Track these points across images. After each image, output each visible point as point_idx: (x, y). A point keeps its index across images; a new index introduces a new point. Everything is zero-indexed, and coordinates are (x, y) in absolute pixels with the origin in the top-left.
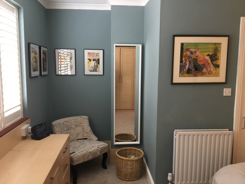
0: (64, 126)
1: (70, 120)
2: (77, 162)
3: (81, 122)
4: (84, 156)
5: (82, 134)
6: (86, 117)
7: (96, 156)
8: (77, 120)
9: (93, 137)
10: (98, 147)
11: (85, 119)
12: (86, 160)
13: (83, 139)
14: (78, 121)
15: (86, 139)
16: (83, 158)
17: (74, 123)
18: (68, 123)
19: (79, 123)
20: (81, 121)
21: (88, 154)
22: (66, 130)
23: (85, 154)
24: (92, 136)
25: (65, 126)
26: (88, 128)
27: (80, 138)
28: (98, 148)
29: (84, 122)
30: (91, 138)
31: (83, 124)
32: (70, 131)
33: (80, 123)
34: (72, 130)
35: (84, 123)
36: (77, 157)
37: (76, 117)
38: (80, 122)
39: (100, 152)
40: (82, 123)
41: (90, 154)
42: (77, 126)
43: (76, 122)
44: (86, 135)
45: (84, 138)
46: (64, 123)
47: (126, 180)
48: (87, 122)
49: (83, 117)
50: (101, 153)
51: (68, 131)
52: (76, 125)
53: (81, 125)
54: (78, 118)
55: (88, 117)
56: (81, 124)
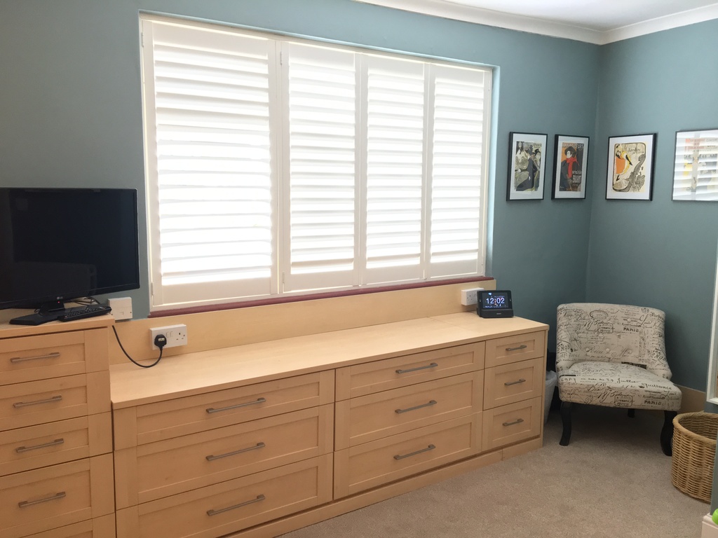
0: (592, 320)
1: (612, 311)
2: (569, 396)
3: (641, 322)
4: (589, 389)
5: (637, 354)
6: (657, 312)
7: (630, 404)
8: (634, 314)
9: (658, 367)
10: (641, 387)
11: (653, 317)
12: (596, 401)
13: (637, 365)
14: (635, 317)
15: (644, 367)
16: (589, 394)
17: (621, 321)
18: (604, 315)
19: (635, 323)
20: (643, 319)
21: (604, 390)
22: (595, 331)
23: (593, 386)
24: (658, 362)
25: (596, 320)
26: (654, 342)
27: (630, 361)
28: (639, 388)
29: (649, 323)
30: (653, 366)
31: (646, 329)
32: (606, 335)
33: (638, 324)
34: (613, 337)
35: (648, 326)
36: (571, 386)
37: (631, 308)
38: (639, 321)
39: (646, 401)
40: (645, 325)
41: (609, 391)
42: (628, 329)
43: (628, 320)
44: (646, 357)
45: (641, 363)
46: (595, 315)
47: (682, 489)
48: (657, 325)
49: (652, 310)
50: (646, 404)
51: (601, 335)
52: (627, 327)
53: (639, 329)
54: (638, 312)
55: (663, 313)
56: (641, 328)
